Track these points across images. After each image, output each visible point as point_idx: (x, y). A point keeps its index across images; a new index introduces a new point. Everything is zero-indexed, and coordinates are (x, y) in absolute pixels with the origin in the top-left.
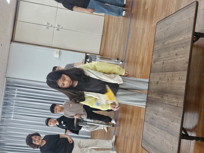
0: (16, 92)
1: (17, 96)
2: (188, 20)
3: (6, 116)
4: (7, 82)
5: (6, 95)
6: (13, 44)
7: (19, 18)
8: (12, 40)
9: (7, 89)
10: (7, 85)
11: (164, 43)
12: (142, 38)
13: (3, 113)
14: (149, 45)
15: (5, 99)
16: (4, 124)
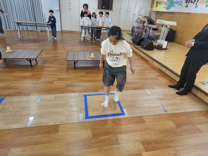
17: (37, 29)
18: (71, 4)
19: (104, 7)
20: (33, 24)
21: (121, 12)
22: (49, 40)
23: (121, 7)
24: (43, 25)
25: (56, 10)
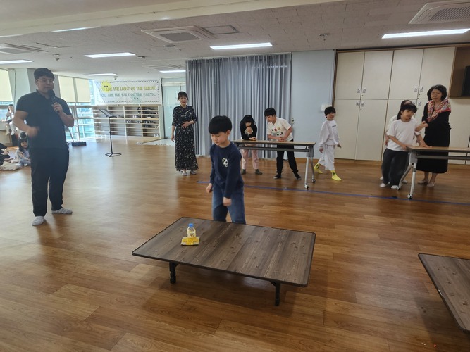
2: (288, 274)
3: (249, 62)
4: (286, 55)
5: (270, 57)
6: (333, 54)
7: (368, 54)
8: (338, 51)
9: (277, 56)
10: (281, 56)
11: (282, 242)
13: (252, 58)
14: (313, 221)
16: (240, 62)
17: (269, 156)
18: (364, 91)
20: (263, 146)
22: (306, 186)
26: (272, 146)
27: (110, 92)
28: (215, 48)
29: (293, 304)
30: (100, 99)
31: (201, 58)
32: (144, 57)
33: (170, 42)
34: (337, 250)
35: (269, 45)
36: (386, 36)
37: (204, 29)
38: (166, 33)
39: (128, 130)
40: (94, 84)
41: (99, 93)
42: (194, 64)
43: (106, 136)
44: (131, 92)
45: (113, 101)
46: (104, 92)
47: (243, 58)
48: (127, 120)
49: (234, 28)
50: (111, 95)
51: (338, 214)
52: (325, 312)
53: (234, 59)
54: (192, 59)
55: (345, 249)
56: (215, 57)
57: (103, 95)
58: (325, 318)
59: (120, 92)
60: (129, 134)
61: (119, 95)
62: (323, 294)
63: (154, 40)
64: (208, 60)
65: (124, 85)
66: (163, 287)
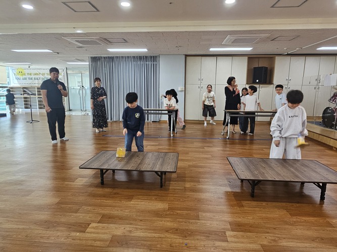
0: (150, 63)
1: (147, 64)
2: (167, 168)
3: (132, 59)
4: (156, 57)
5: (146, 57)
6: (184, 57)
7: (203, 58)
8: (186, 56)
9: (151, 57)
10: (154, 57)
11: (162, 157)
12: (184, 147)
13: (134, 57)
15: (143, 57)
16: (127, 59)
18: (202, 80)
19: (257, 81)
21: (289, 87)
22: (172, 135)
23: (290, 78)
24: (158, 112)
25: (180, 89)
26: (149, 112)
27: (24, 77)
28: (110, 50)
29: (169, 186)
30: (16, 81)
31: (100, 56)
32: (58, 53)
33: (81, 45)
34: (191, 163)
35: (145, 50)
36: (211, 49)
37: (105, 39)
38: (80, 40)
39: (39, 105)
40: (10, 71)
41: (14, 77)
42: (95, 60)
43: (21, 110)
44: (42, 77)
45: (26, 83)
46: (19, 76)
47: (128, 57)
48: (38, 97)
49: (125, 40)
50: (25, 79)
51: (191, 148)
52: (185, 187)
53: (122, 57)
54: (93, 56)
55: (194, 163)
56: (109, 56)
57: (18, 79)
58: (185, 189)
59: (33, 77)
60: (40, 108)
61: (32, 79)
62: (184, 181)
63: (70, 43)
64: (104, 57)
65: (36, 72)
66: (97, 186)
